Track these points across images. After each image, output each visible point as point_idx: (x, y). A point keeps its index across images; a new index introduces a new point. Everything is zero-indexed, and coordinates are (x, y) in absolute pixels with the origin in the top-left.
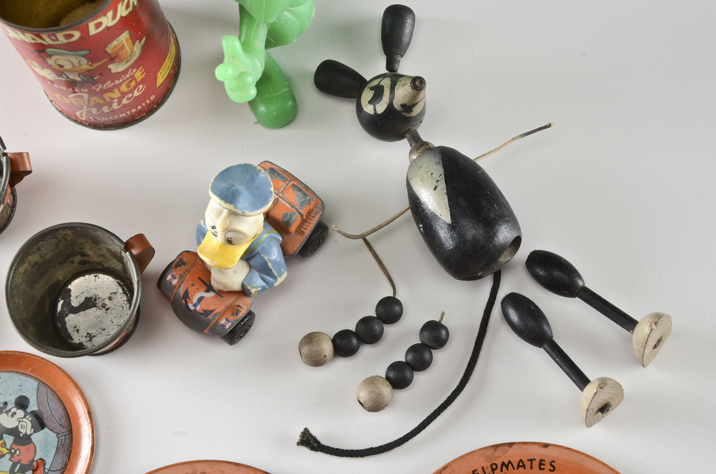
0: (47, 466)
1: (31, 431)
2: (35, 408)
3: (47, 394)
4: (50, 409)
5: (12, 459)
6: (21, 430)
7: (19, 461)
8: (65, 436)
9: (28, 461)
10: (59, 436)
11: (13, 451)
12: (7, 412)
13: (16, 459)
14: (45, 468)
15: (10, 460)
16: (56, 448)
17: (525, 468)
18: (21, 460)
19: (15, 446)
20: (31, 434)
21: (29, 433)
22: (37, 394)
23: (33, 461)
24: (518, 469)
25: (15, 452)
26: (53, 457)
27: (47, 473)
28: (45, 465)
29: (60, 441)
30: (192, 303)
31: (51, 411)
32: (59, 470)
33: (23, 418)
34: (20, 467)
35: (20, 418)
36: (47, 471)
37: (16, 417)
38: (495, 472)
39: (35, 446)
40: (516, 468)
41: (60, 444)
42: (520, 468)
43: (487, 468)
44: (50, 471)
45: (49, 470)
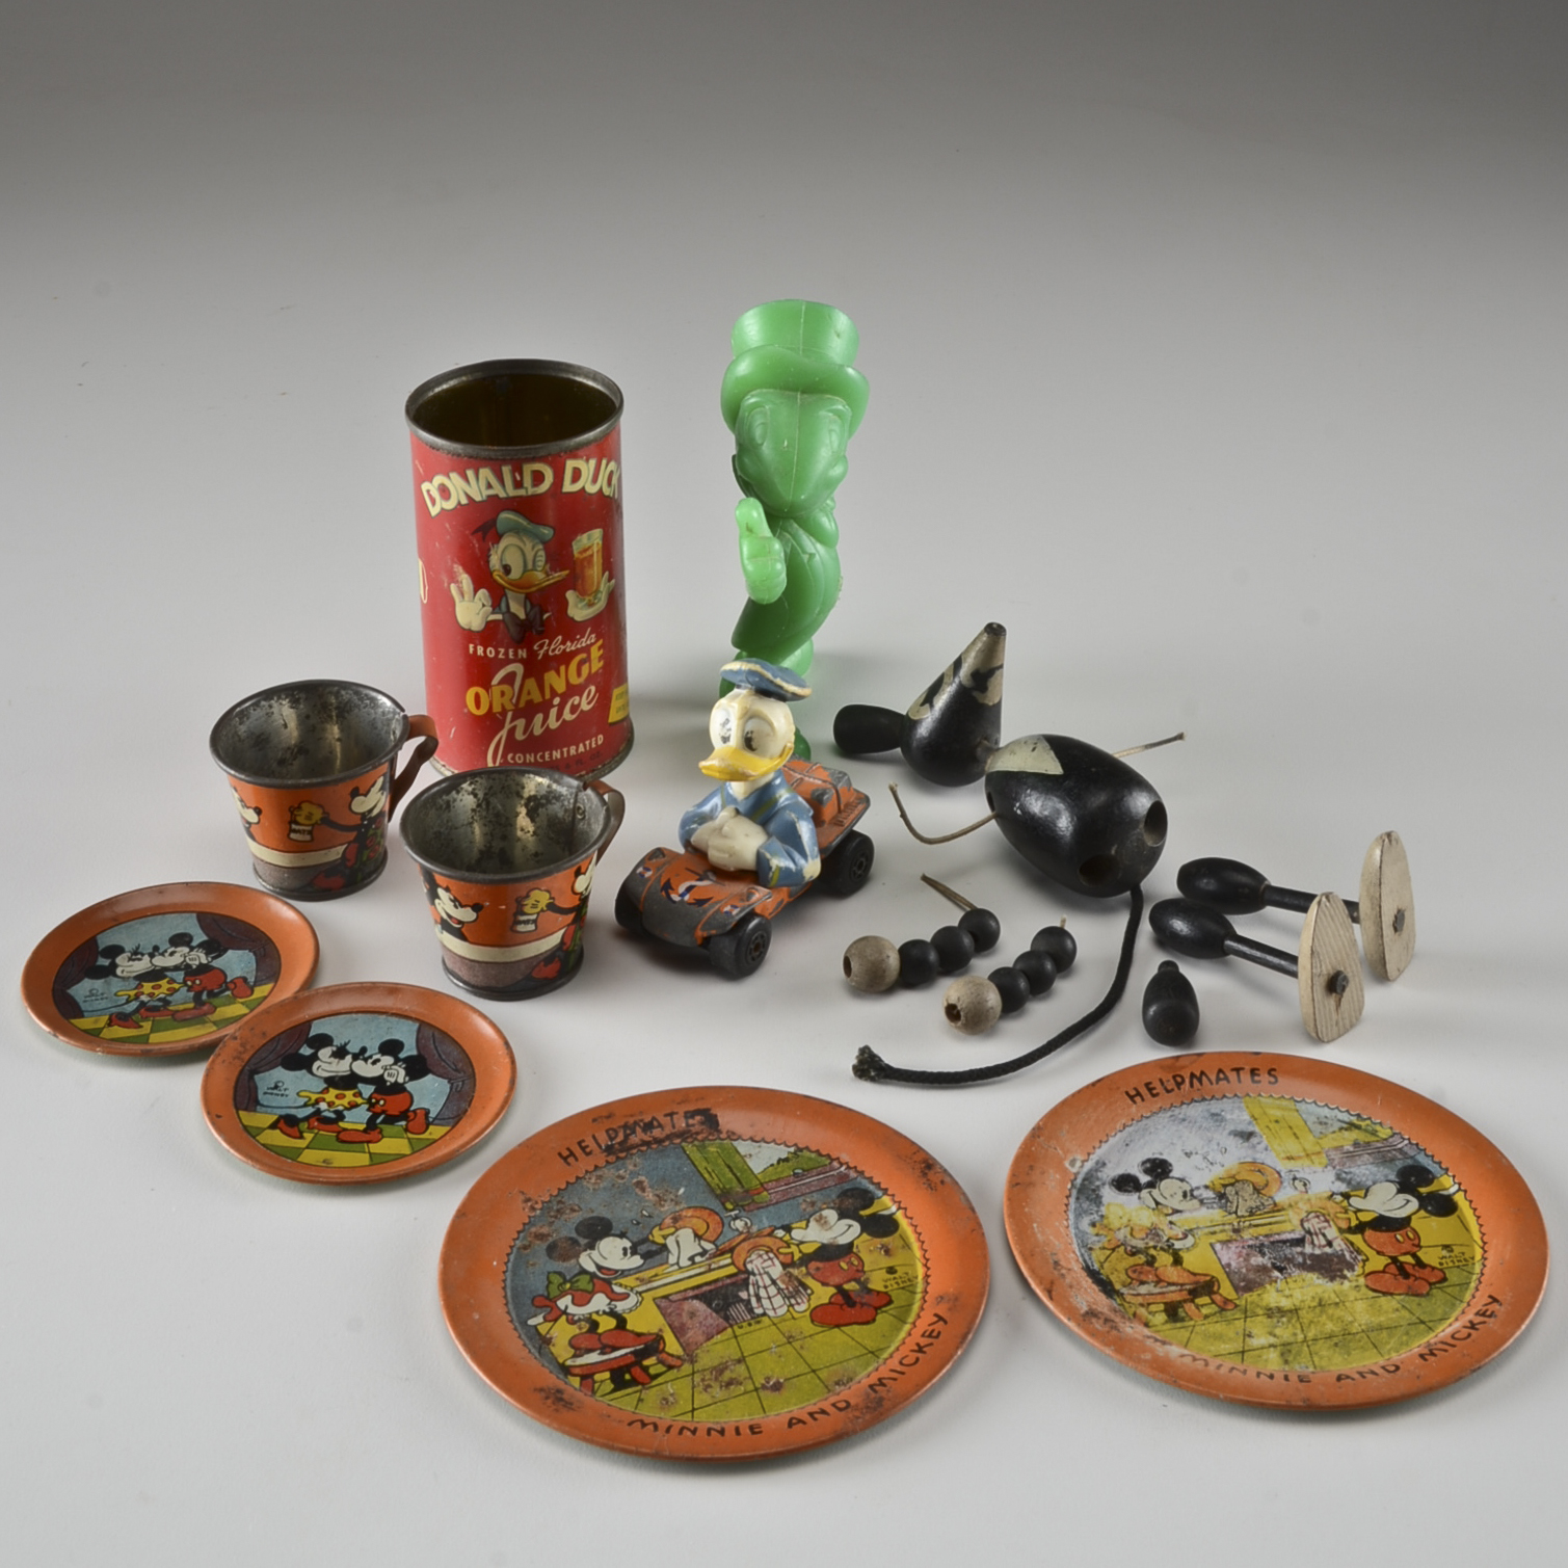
0: (433, 1115)
1: (404, 1079)
2: (414, 1054)
3: (433, 1035)
4: (438, 1053)
5: (371, 1109)
6: (387, 1078)
7: (383, 1112)
8: (463, 1081)
9: (400, 1112)
10: (452, 1082)
11: (374, 1101)
12: (366, 1060)
13: (378, 1109)
14: (429, 1117)
15: (368, 1110)
16: (447, 1095)
17: (1228, 1081)
18: (387, 1111)
19: (375, 1095)
20: (405, 1082)
21: (401, 1080)
22: (417, 1037)
23: (408, 1111)
24: (1217, 1083)
25: (378, 1102)
26: (442, 1105)
27: (433, 1122)
28: (427, 1113)
29: (454, 1088)
30: (677, 893)
31: (439, 1055)
32: (453, 1118)
33: (391, 1065)
34: (385, 1118)
35: (387, 1066)
36: (431, 1120)
37: (379, 1065)
38: (1182, 1087)
39: (411, 1095)
40: (1214, 1082)
41: (454, 1090)
42: (1221, 1083)
43: (1168, 1081)
44: (438, 1119)
45: (435, 1119)
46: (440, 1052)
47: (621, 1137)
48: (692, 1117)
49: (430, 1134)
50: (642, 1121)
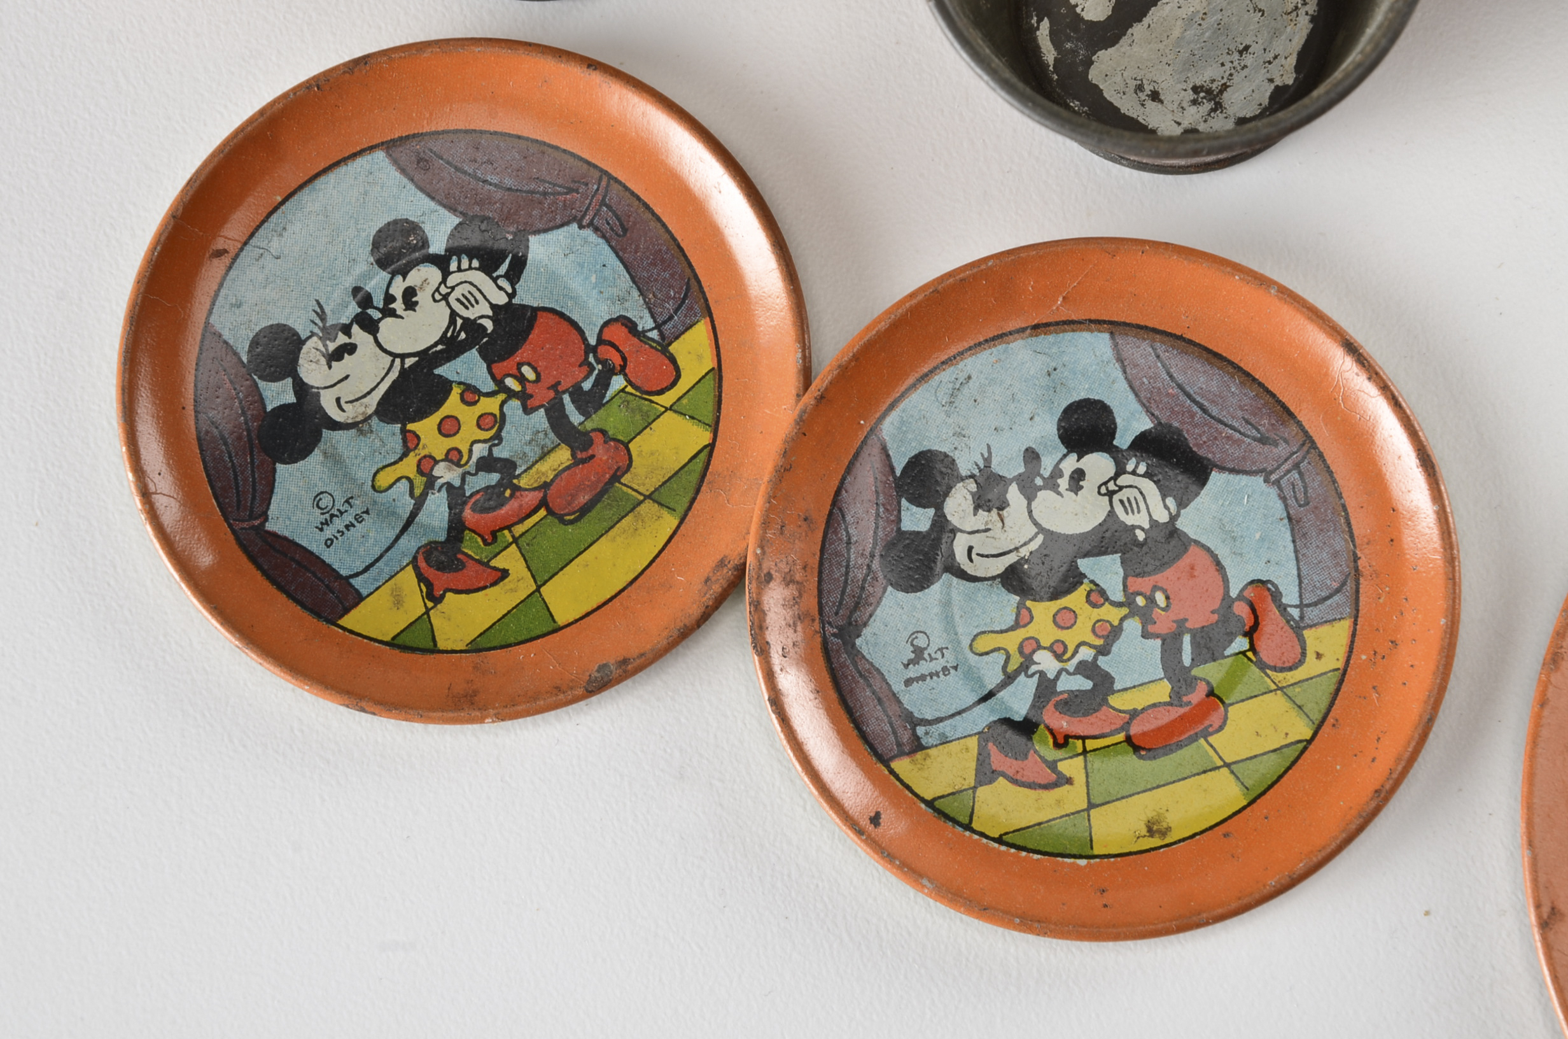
0: (1290, 596)
2: (1145, 424)
3: (1158, 357)
4: (1194, 401)
5: (1151, 628)
6: (1129, 520)
7: (1182, 626)
8: (1296, 466)
9: (1213, 612)
10: (1273, 477)
11: (1140, 601)
12: (1051, 483)
13: (1164, 623)
14: (1286, 606)
15: (1146, 635)
16: (1286, 521)
18: (1186, 620)
20: (1173, 518)
21: (1162, 517)
22: (1125, 372)
23: (1227, 601)
25: (1151, 600)
26: (1293, 555)
27: (1302, 617)
28: (1276, 596)
29: (1288, 493)
31: (1204, 410)
32: (1338, 591)
33: (1115, 478)
34: (1194, 644)
35: (1105, 483)
36: (1295, 613)
37: (1090, 484)
39: (1208, 550)
41: (1292, 502)
44: (1308, 606)
45: (1301, 606)
46: (1198, 399)
49: (1319, 656)
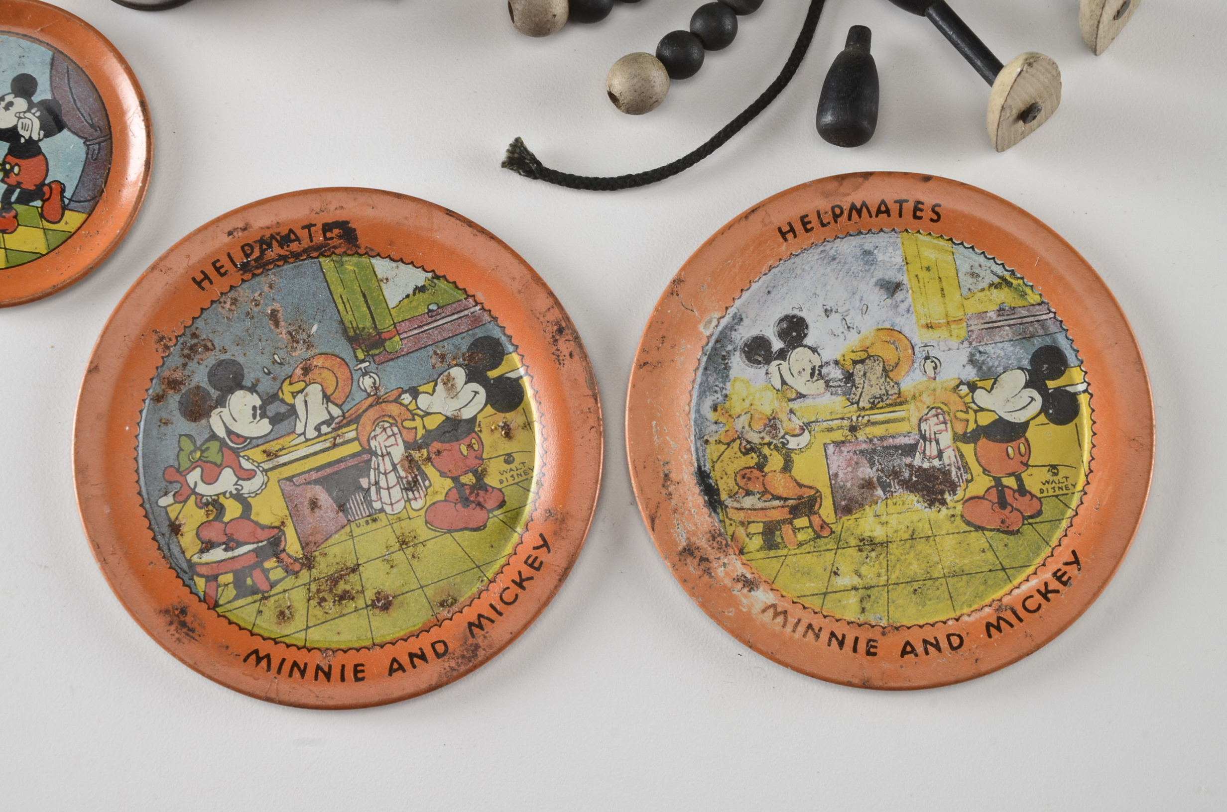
0: (68, 194)
1: (39, 134)
2: (49, 96)
3: (68, 71)
4: (73, 98)
5: (6, 179)
6: (21, 132)
7: (19, 184)
8: (99, 143)
9: (35, 185)
10: (88, 143)
11: (8, 167)
13: (12, 180)
14: (65, 197)
16: (83, 163)
17: (889, 216)
18: (22, 183)
19: (10, 159)
20: (40, 140)
21: (35, 137)
22: (51, 72)
23: (43, 184)
24: (877, 216)
25: (12, 168)
26: (78, 178)
27: (68, 204)
28: (63, 190)
29: (91, 153)
31: (75, 101)
32: (89, 201)
33: (25, 112)
34: (20, 194)
35: (20, 113)
36: (67, 201)
37: (13, 110)
38: (839, 220)
39: (46, 159)
40: (874, 214)
41: (90, 156)
42: (881, 216)
43: (826, 213)
44: (73, 201)
45: (70, 200)
46: (75, 97)
47: (257, 253)
48: (331, 231)
49: (66, 223)
50: (278, 234)
